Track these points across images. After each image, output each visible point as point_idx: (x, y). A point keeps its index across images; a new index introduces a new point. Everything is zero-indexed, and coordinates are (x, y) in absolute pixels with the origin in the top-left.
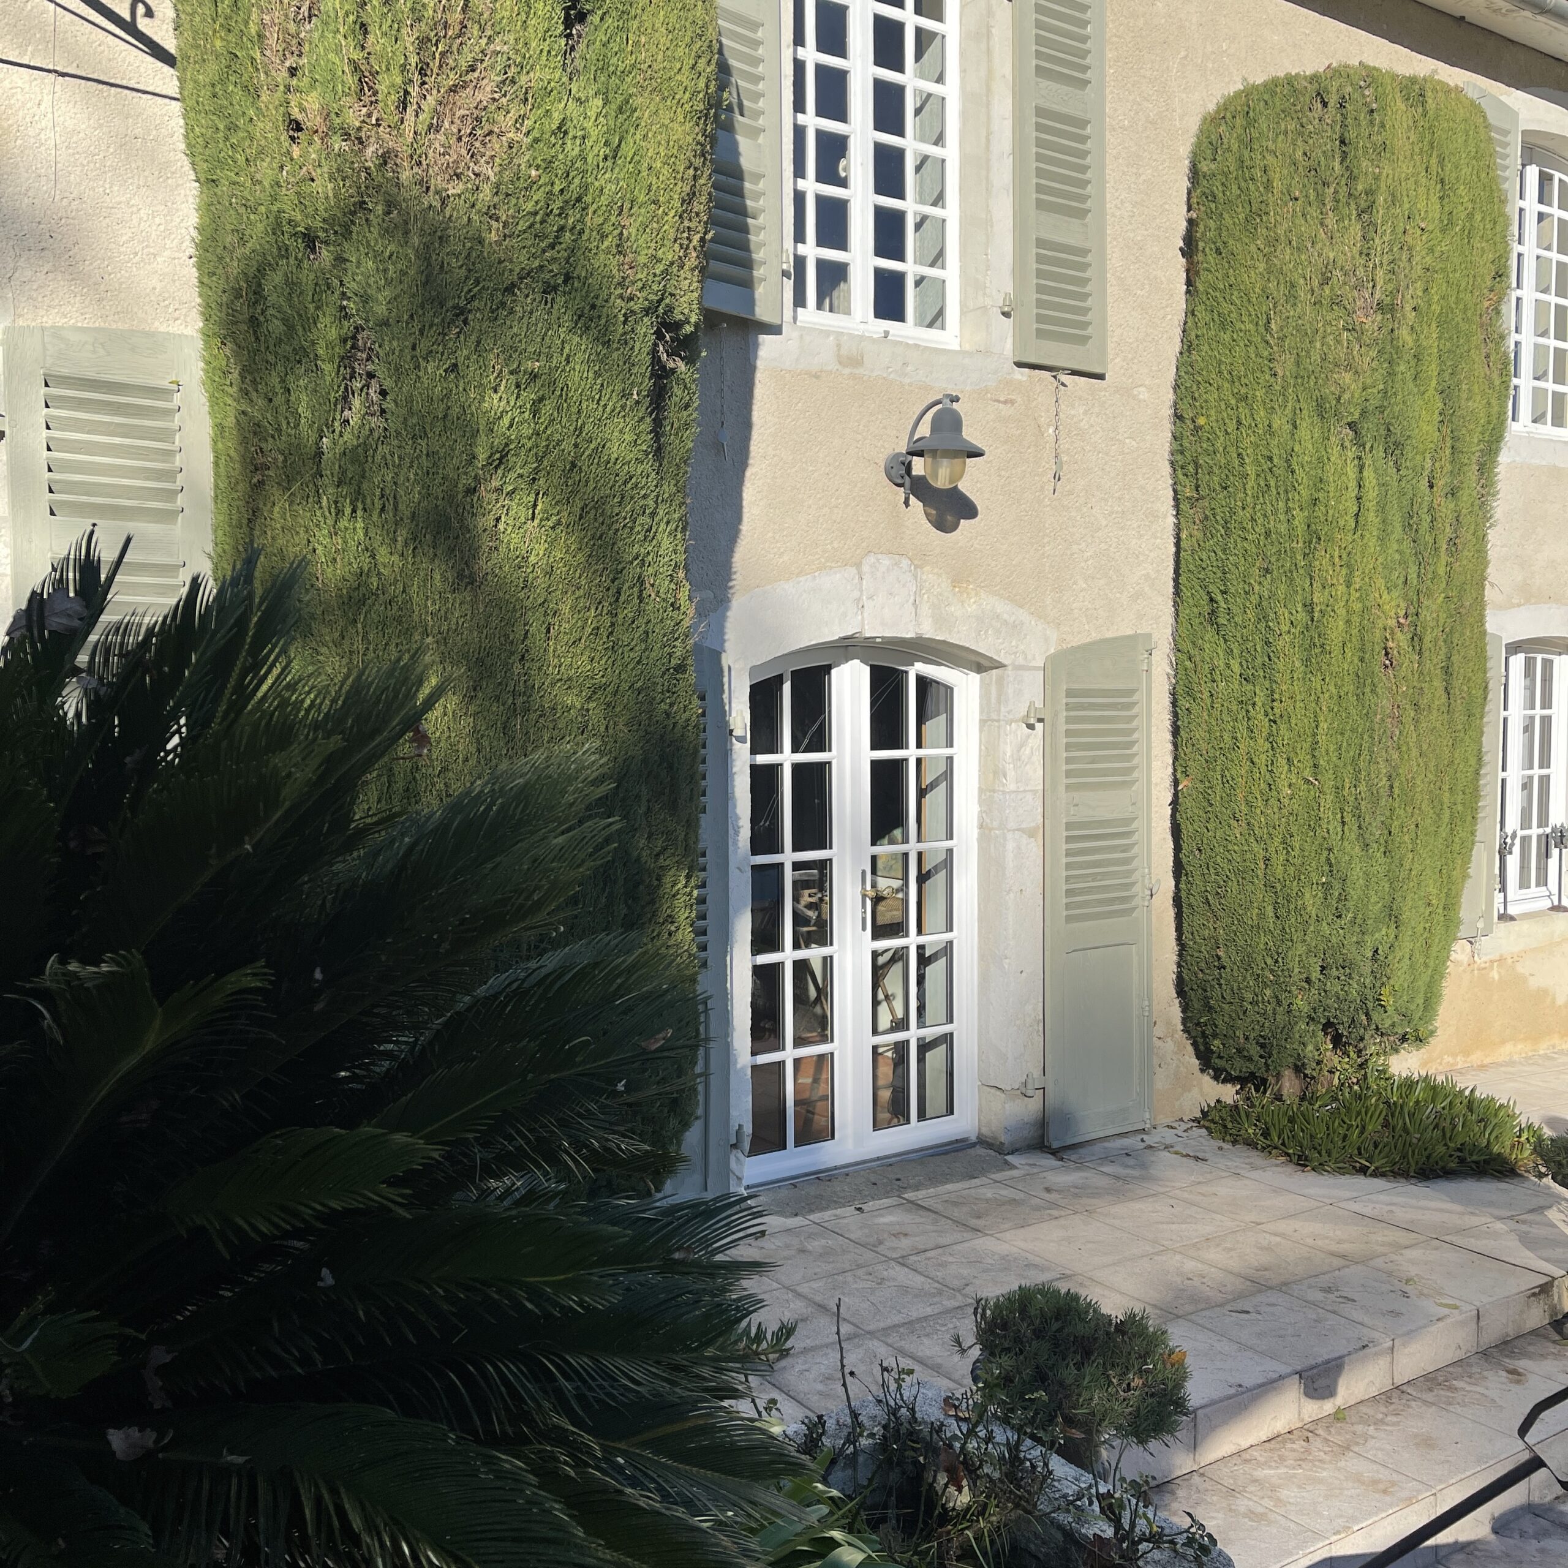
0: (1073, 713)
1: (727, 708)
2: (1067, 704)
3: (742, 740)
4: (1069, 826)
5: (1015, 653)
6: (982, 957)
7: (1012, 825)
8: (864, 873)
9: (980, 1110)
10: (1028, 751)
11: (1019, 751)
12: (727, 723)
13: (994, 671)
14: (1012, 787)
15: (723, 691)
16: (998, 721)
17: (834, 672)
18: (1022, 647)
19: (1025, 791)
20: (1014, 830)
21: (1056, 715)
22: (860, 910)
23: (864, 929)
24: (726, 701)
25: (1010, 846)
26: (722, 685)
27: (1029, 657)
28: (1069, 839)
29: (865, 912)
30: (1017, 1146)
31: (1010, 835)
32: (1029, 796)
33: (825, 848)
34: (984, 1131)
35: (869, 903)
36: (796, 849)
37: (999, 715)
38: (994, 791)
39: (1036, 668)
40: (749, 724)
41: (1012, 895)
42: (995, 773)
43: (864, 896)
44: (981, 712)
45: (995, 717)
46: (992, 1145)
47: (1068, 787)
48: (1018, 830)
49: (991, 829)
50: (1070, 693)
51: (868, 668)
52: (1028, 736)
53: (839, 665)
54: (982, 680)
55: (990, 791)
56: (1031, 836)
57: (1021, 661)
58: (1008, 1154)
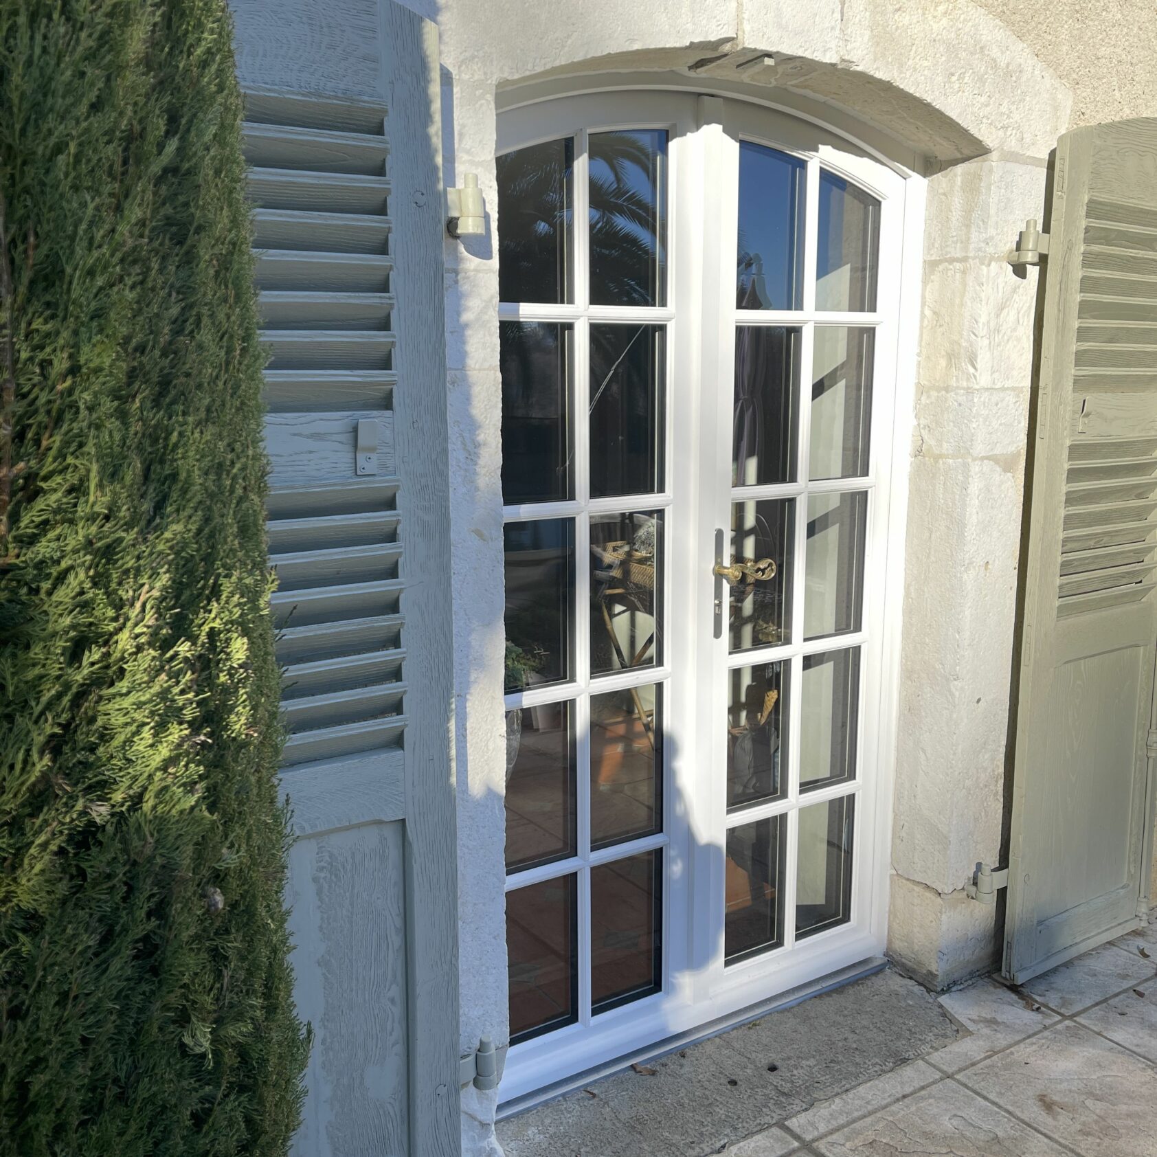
0: (1095, 248)
1: (439, 160)
2: (1087, 230)
3: (479, 247)
4: (1075, 451)
5: (1005, 128)
6: (908, 674)
7: (979, 449)
8: (719, 535)
9: (892, 913)
10: (1012, 317)
11: (998, 316)
12: (440, 200)
13: (960, 168)
14: (984, 380)
15: (427, 118)
16: (964, 260)
17: (674, 145)
18: (1016, 117)
19: (1003, 389)
20: (983, 459)
21: (1070, 248)
22: (711, 602)
23: (717, 634)
24: (437, 142)
25: (975, 486)
26: (426, 102)
27: (1028, 138)
28: (1073, 475)
29: (719, 606)
30: (956, 976)
31: (975, 468)
32: (1010, 398)
33: (651, 491)
34: (899, 945)
35: (726, 587)
36: (598, 490)
37: (966, 249)
38: (947, 389)
39: (1034, 161)
40: (494, 216)
41: (972, 573)
42: (951, 357)
43: (719, 576)
44: (930, 246)
45: (959, 255)
46: (914, 971)
47: (1079, 383)
48: (988, 458)
49: (937, 458)
50: (1094, 209)
51: (737, 145)
52: (1015, 290)
53: (683, 134)
54: (931, 189)
55: (938, 389)
56: (1006, 470)
57: (1012, 145)
58: (943, 992)
